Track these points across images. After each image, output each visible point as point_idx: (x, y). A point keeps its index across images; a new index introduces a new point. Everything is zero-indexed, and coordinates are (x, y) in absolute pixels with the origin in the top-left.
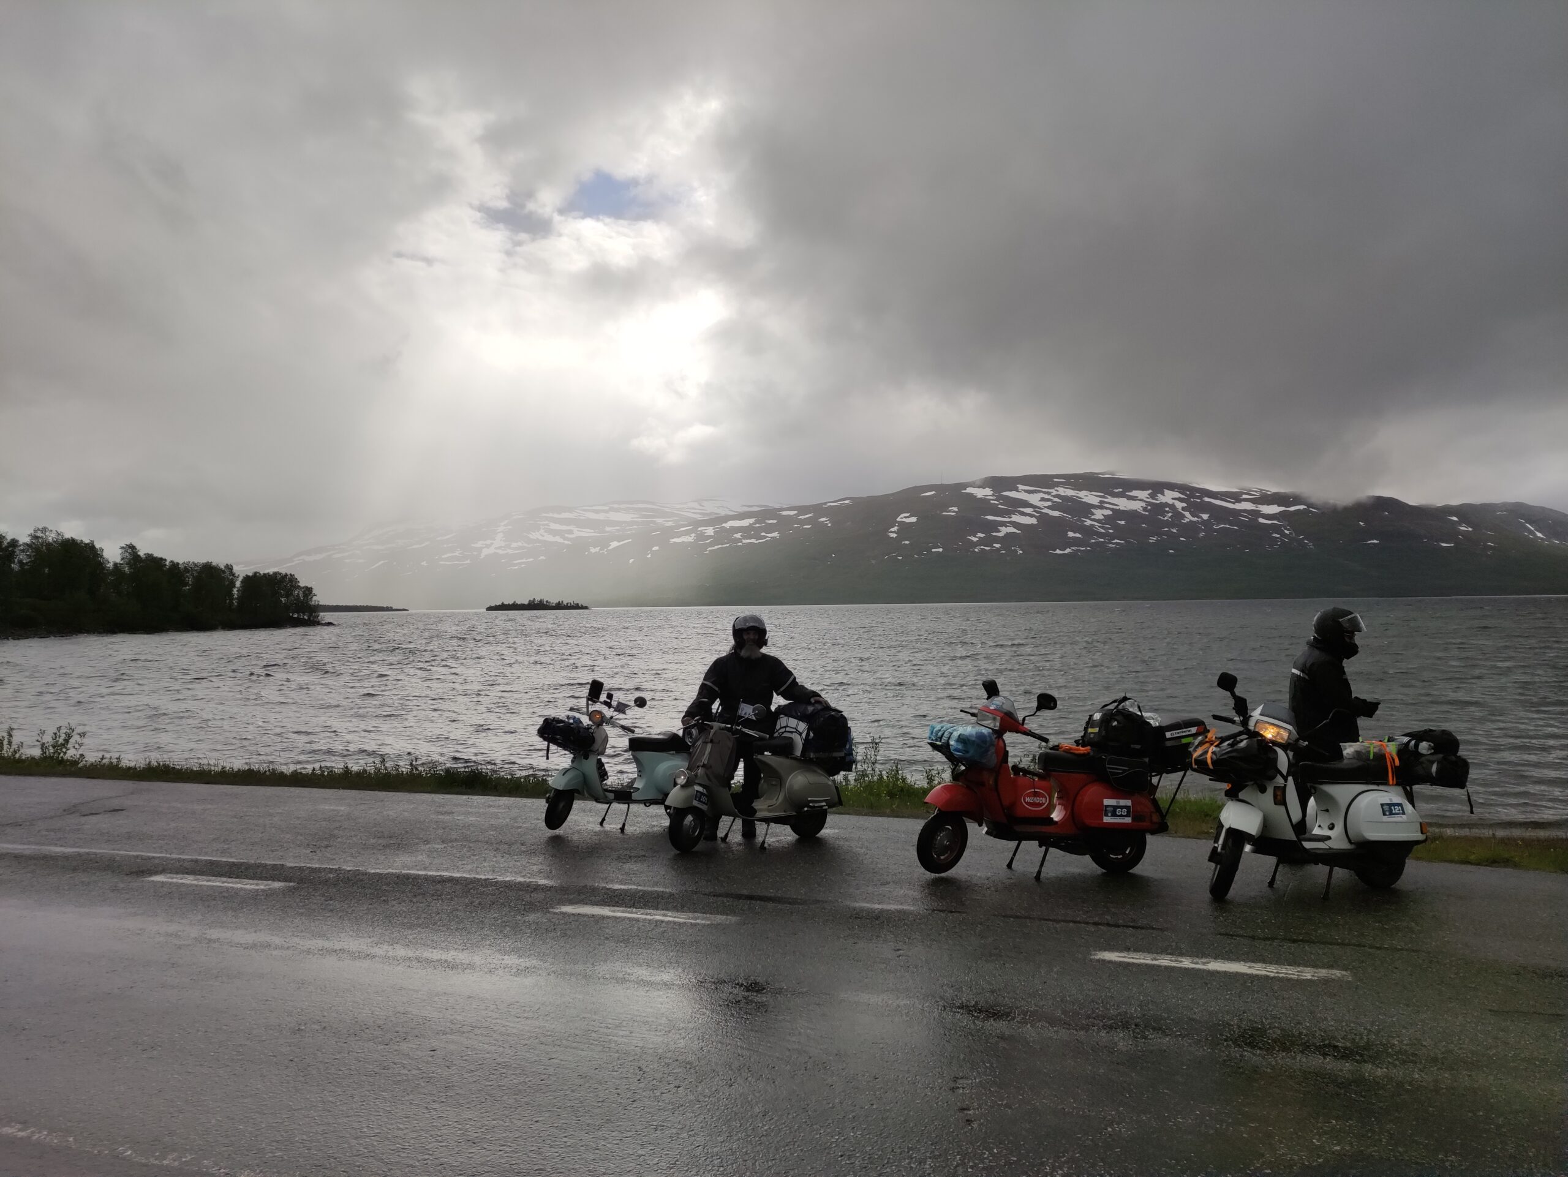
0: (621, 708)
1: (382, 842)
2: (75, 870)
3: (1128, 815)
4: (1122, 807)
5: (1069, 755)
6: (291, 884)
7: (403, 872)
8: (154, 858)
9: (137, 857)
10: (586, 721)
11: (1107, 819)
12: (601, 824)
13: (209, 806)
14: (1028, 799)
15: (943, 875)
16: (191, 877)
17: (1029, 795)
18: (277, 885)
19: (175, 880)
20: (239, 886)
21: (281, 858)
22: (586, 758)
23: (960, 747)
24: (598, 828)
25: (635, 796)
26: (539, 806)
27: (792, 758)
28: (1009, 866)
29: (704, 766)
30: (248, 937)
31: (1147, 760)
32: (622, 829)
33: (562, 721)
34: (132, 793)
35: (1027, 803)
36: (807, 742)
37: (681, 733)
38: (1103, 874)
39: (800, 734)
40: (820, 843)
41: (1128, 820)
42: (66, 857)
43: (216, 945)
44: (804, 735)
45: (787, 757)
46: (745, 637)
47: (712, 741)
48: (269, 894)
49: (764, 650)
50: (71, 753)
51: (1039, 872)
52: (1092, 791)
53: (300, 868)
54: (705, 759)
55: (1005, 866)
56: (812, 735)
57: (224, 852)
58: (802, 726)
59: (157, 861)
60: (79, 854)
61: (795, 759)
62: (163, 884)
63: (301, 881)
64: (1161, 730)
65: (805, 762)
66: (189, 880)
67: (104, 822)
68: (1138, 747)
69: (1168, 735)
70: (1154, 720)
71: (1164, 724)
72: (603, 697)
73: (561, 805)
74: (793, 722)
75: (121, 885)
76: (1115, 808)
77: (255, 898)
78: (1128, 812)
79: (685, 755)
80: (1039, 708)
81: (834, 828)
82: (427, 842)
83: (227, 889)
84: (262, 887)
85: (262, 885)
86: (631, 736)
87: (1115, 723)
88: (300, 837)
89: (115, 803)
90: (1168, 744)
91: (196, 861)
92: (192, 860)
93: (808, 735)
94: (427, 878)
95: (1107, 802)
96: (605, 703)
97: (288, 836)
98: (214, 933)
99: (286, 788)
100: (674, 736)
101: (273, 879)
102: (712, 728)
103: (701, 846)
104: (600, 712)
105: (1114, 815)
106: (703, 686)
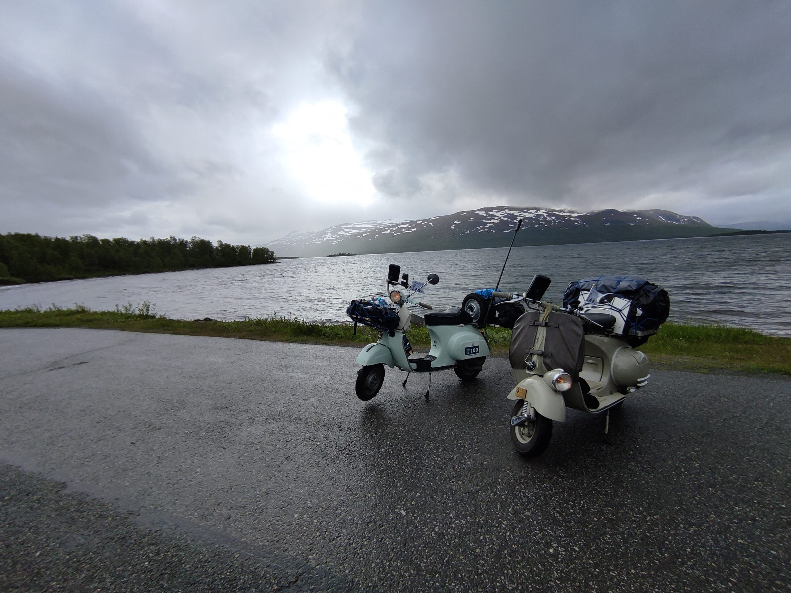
0: (418, 288)
10: (387, 302)
12: (404, 385)
22: (392, 335)
25: (434, 364)
27: (612, 336)
33: (368, 303)
39: (620, 311)
44: (626, 312)
45: (608, 336)
56: (639, 312)
61: (617, 336)
65: (630, 340)
72: (401, 278)
73: (370, 379)
79: (470, 326)
86: (428, 312)
93: (632, 312)
96: (403, 284)
104: (398, 293)
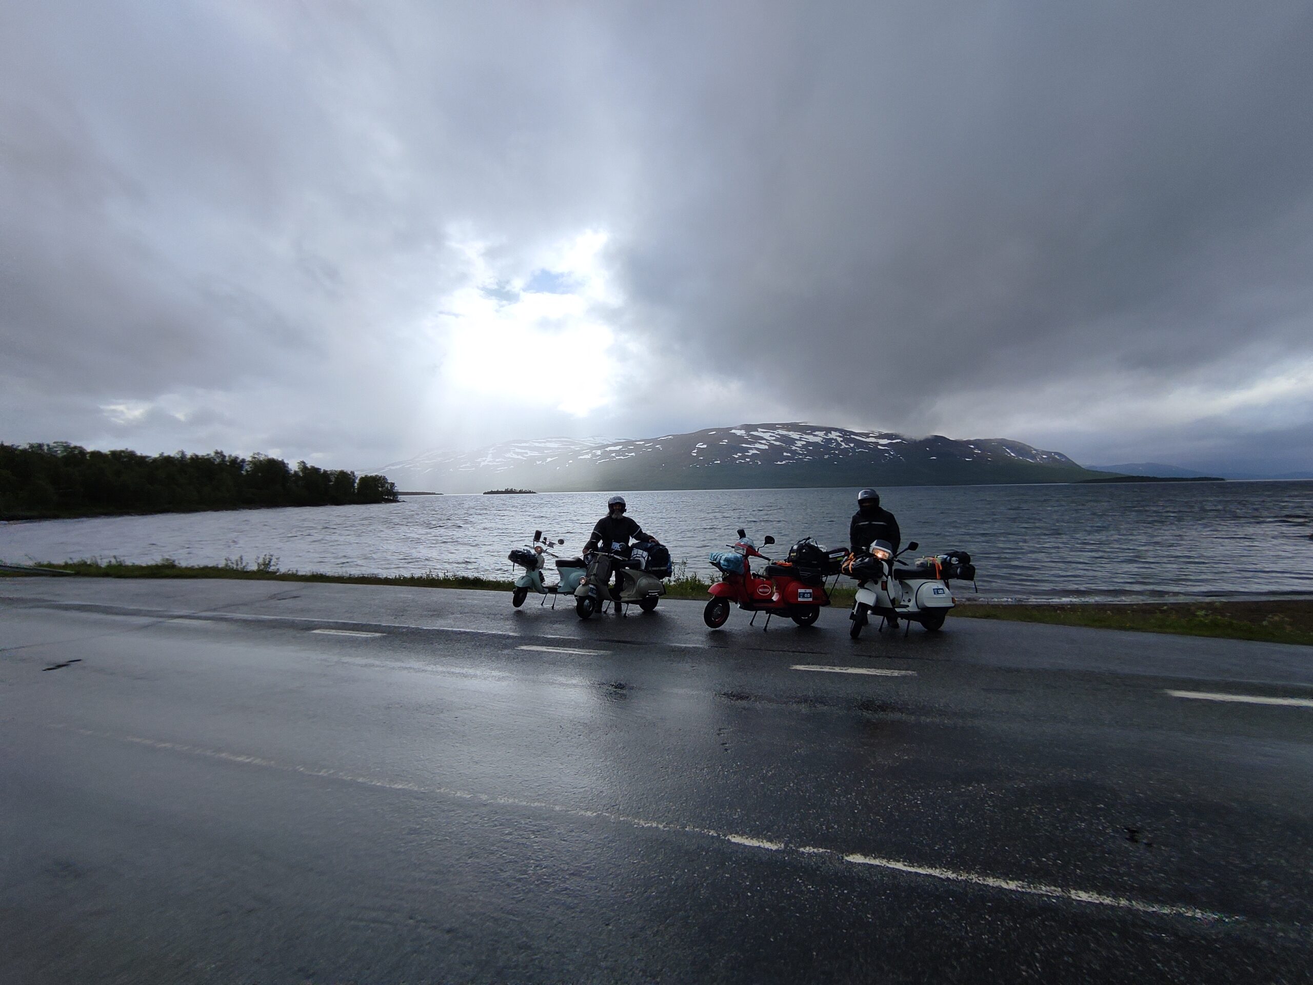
0: (551, 545)
1: (431, 613)
2: (274, 627)
3: (810, 597)
4: (807, 593)
5: (782, 568)
6: (385, 634)
7: (441, 629)
8: (313, 621)
9: (306, 621)
10: (533, 552)
11: (800, 599)
12: (542, 604)
13: (343, 595)
14: (760, 590)
15: (717, 629)
16: (334, 631)
17: (761, 588)
18: (377, 635)
19: (325, 633)
20: (358, 635)
21: (379, 621)
22: (534, 570)
23: (726, 564)
24: (540, 606)
25: (559, 590)
26: (511, 595)
27: (640, 570)
28: (751, 624)
29: (594, 574)
30: (363, 661)
31: (820, 569)
32: (553, 607)
33: (520, 552)
34: (304, 588)
35: (760, 592)
36: (648, 561)
37: (582, 558)
38: (798, 627)
39: (644, 558)
40: (656, 613)
41: (811, 599)
42: (271, 621)
43: (346, 665)
44: (646, 559)
45: (637, 570)
46: (614, 508)
47: (598, 562)
48: (374, 640)
49: (625, 515)
50: (272, 569)
51: (766, 627)
52: (793, 585)
53: (389, 626)
54: (595, 571)
55: (749, 624)
56: (650, 558)
57: (350, 618)
58: (645, 554)
59: (316, 623)
60: (276, 620)
61: (642, 570)
62: (320, 634)
63: (389, 633)
64: (828, 553)
65: (647, 572)
66: (333, 632)
67: (290, 603)
68: (815, 562)
69: (831, 556)
70: (823, 548)
71: (829, 551)
72: (542, 539)
73: (521, 595)
74: (640, 552)
75: (298, 635)
76: (804, 593)
77: (366, 640)
78: (811, 595)
79: (585, 569)
80: (765, 544)
81: (662, 606)
82: (453, 613)
83: (352, 636)
84: (369, 636)
85: (370, 635)
86: (557, 559)
87: (804, 551)
88: (389, 611)
89: (295, 594)
90: (831, 561)
91: (337, 623)
92: (334, 622)
93: (648, 558)
94: (452, 632)
95: (800, 591)
96: (543, 542)
97: (383, 610)
98: (345, 659)
99: (382, 586)
100: (579, 560)
101: (376, 632)
102: (598, 555)
103: (593, 616)
104: (540, 547)
105: (804, 597)
106: (593, 534)
